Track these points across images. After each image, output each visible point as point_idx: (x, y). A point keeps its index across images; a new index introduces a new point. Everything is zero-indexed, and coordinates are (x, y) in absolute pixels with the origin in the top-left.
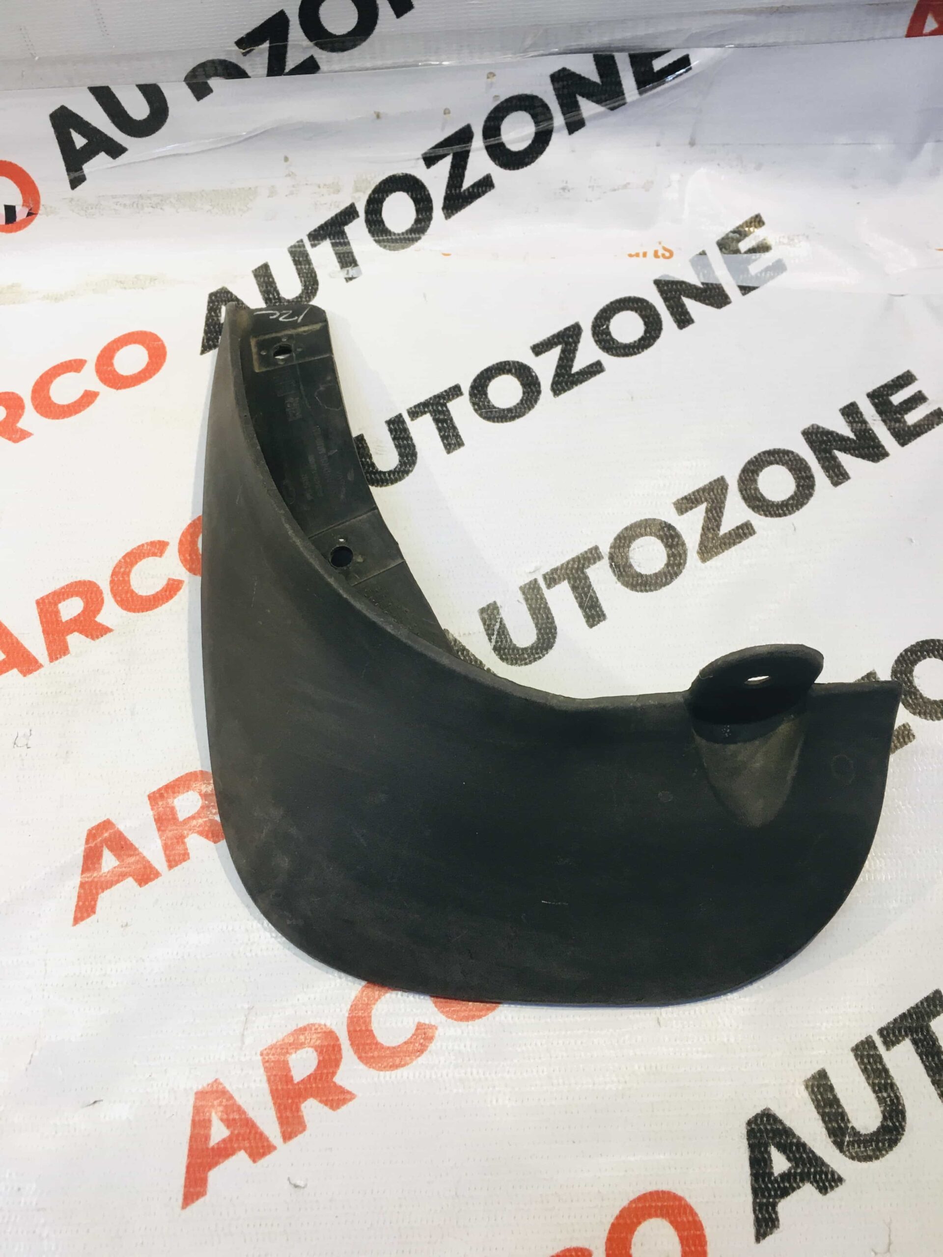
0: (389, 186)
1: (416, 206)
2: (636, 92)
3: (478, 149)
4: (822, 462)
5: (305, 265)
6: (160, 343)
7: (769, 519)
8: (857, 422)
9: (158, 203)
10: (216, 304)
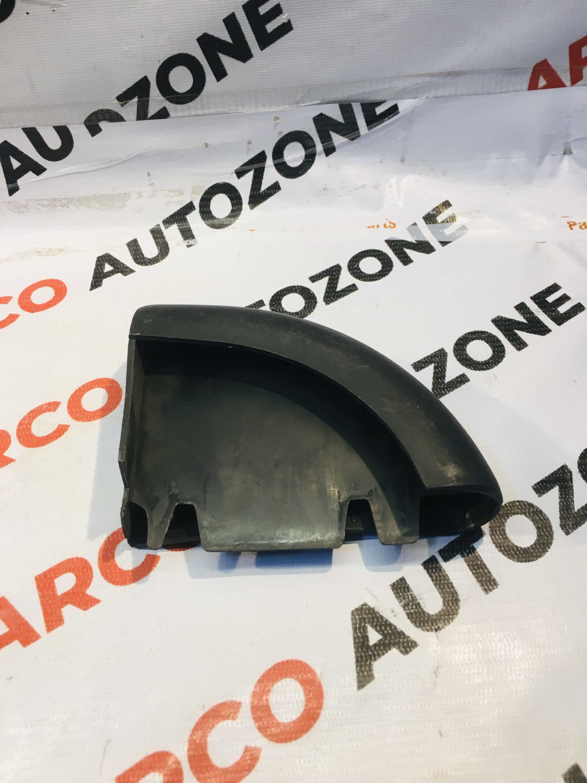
0: (214, 190)
1: (231, 202)
2: (366, 128)
3: (269, 167)
4: (507, 337)
5: (161, 239)
6: (63, 285)
7: (477, 372)
8: (527, 314)
9: (66, 204)
10: (102, 262)
